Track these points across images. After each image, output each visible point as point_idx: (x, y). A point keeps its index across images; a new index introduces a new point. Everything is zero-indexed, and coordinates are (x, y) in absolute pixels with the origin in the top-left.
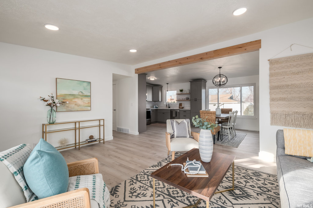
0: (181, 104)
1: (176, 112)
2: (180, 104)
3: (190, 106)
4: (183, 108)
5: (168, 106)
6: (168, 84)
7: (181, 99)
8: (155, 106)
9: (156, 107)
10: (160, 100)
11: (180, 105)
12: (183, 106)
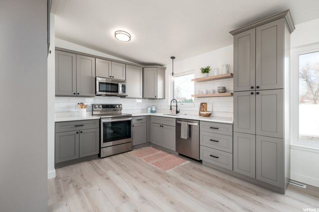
0: (206, 104)
1: (190, 126)
2: (202, 104)
3: (232, 110)
4: (209, 115)
5: (174, 108)
6: (173, 58)
7: (205, 92)
8: (150, 109)
9: (152, 112)
10: (160, 96)
11: (203, 106)
12: (209, 109)
